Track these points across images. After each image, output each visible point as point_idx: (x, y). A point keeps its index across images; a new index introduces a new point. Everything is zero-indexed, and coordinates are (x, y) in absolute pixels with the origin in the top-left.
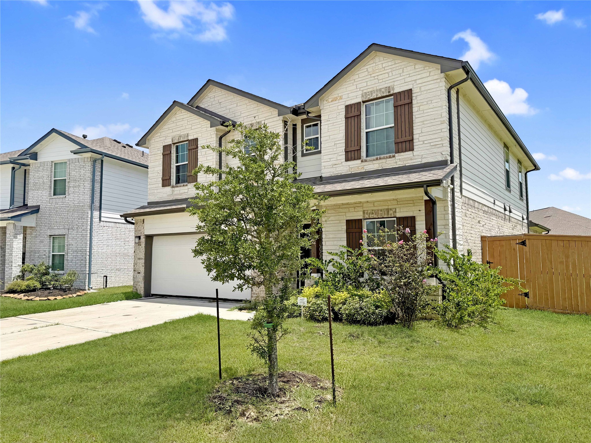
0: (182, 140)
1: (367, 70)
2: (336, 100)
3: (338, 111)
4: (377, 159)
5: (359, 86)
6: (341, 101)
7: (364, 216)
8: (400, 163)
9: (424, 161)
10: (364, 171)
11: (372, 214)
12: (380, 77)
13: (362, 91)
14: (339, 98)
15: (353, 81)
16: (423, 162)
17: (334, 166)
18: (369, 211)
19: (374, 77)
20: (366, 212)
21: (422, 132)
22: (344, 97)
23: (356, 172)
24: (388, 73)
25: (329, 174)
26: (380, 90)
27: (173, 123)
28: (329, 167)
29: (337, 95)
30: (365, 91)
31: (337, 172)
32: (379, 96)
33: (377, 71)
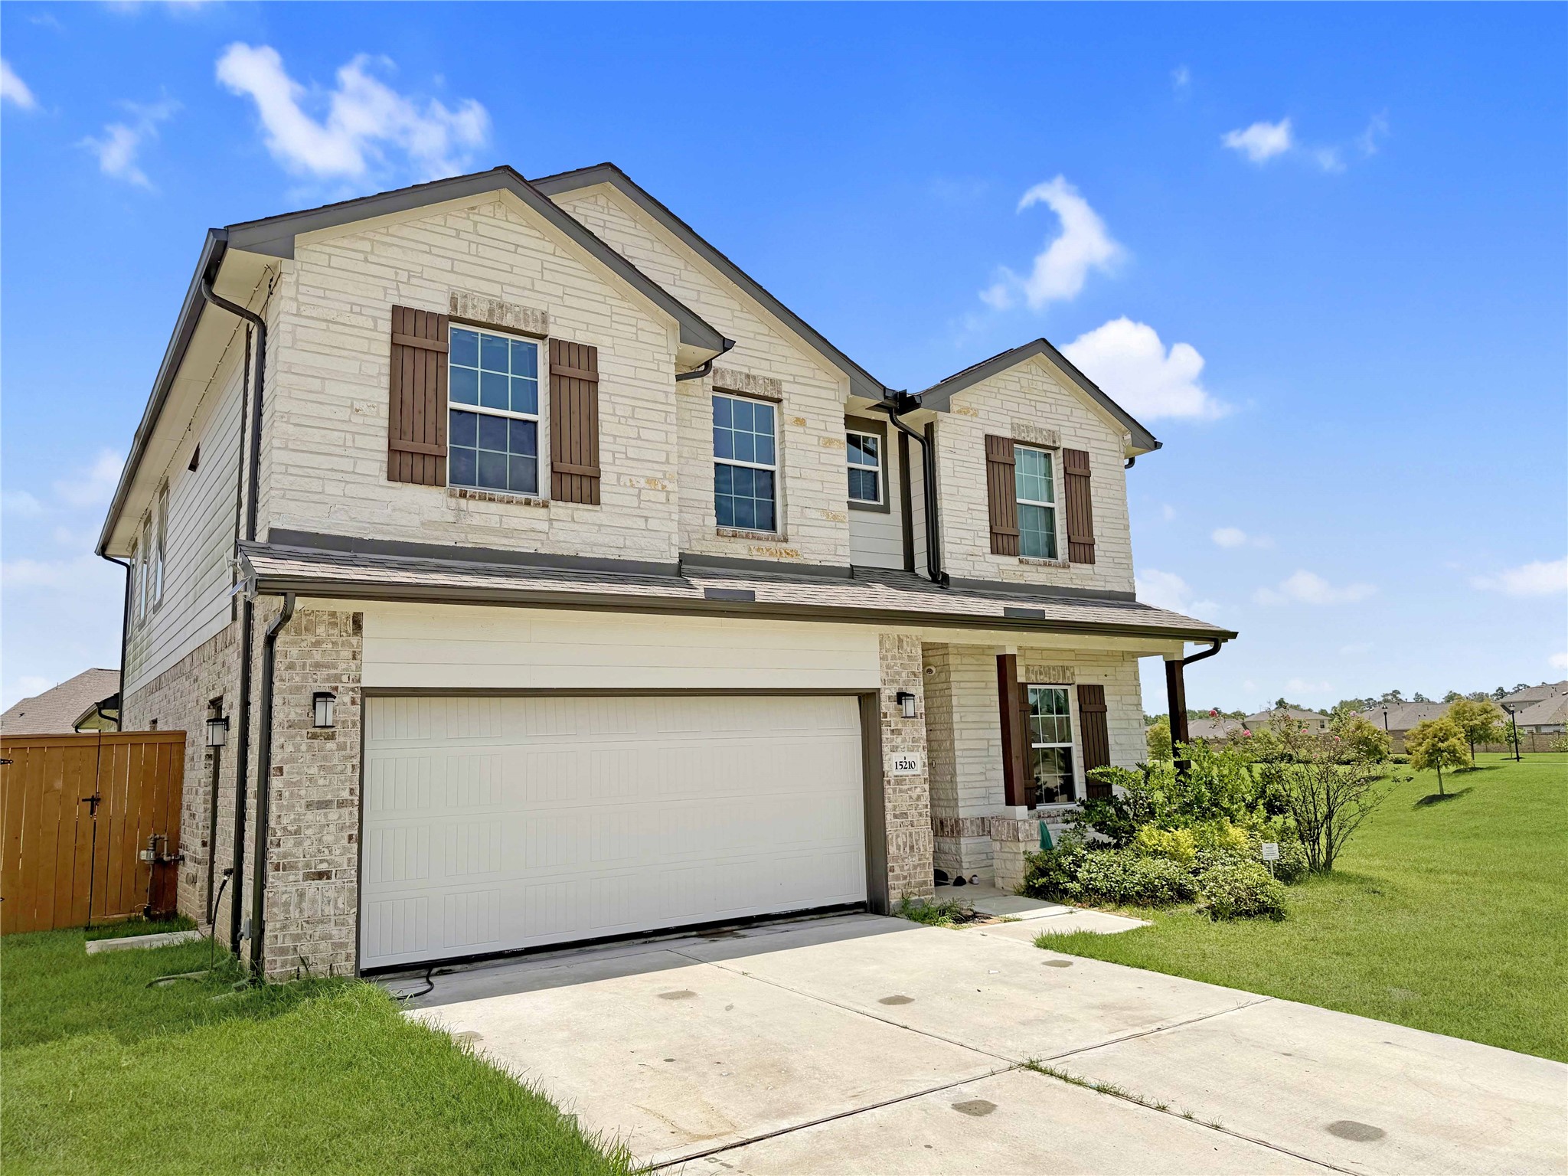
0: (509, 321)
1: (1019, 382)
2: (965, 414)
3: (972, 439)
4: (1045, 564)
5: (1008, 405)
6: (974, 419)
7: (1028, 678)
8: (1077, 581)
9: (1109, 588)
10: (1024, 582)
11: (1041, 674)
12: (1039, 406)
13: (1012, 417)
14: (971, 412)
15: (996, 390)
16: (1107, 589)
17: (969, 558)
18: (1036, 668)
19: (1030, 400)
20: (1031, 668)
21: (1102, 535)
22: (981, 414)
23: (1011, 581)
24: (1051, 405)
25: (960, 572)
26: (1041, 430)
27: (458, 236)
28: (960, 556)
29: (968, 404)
30: (1016, 421)
31: (977, 573)
32: (1040, 441)
33: (1035, 392)
